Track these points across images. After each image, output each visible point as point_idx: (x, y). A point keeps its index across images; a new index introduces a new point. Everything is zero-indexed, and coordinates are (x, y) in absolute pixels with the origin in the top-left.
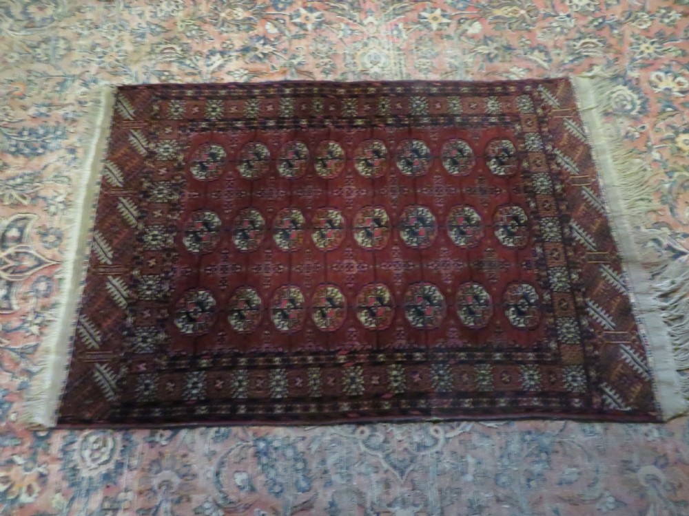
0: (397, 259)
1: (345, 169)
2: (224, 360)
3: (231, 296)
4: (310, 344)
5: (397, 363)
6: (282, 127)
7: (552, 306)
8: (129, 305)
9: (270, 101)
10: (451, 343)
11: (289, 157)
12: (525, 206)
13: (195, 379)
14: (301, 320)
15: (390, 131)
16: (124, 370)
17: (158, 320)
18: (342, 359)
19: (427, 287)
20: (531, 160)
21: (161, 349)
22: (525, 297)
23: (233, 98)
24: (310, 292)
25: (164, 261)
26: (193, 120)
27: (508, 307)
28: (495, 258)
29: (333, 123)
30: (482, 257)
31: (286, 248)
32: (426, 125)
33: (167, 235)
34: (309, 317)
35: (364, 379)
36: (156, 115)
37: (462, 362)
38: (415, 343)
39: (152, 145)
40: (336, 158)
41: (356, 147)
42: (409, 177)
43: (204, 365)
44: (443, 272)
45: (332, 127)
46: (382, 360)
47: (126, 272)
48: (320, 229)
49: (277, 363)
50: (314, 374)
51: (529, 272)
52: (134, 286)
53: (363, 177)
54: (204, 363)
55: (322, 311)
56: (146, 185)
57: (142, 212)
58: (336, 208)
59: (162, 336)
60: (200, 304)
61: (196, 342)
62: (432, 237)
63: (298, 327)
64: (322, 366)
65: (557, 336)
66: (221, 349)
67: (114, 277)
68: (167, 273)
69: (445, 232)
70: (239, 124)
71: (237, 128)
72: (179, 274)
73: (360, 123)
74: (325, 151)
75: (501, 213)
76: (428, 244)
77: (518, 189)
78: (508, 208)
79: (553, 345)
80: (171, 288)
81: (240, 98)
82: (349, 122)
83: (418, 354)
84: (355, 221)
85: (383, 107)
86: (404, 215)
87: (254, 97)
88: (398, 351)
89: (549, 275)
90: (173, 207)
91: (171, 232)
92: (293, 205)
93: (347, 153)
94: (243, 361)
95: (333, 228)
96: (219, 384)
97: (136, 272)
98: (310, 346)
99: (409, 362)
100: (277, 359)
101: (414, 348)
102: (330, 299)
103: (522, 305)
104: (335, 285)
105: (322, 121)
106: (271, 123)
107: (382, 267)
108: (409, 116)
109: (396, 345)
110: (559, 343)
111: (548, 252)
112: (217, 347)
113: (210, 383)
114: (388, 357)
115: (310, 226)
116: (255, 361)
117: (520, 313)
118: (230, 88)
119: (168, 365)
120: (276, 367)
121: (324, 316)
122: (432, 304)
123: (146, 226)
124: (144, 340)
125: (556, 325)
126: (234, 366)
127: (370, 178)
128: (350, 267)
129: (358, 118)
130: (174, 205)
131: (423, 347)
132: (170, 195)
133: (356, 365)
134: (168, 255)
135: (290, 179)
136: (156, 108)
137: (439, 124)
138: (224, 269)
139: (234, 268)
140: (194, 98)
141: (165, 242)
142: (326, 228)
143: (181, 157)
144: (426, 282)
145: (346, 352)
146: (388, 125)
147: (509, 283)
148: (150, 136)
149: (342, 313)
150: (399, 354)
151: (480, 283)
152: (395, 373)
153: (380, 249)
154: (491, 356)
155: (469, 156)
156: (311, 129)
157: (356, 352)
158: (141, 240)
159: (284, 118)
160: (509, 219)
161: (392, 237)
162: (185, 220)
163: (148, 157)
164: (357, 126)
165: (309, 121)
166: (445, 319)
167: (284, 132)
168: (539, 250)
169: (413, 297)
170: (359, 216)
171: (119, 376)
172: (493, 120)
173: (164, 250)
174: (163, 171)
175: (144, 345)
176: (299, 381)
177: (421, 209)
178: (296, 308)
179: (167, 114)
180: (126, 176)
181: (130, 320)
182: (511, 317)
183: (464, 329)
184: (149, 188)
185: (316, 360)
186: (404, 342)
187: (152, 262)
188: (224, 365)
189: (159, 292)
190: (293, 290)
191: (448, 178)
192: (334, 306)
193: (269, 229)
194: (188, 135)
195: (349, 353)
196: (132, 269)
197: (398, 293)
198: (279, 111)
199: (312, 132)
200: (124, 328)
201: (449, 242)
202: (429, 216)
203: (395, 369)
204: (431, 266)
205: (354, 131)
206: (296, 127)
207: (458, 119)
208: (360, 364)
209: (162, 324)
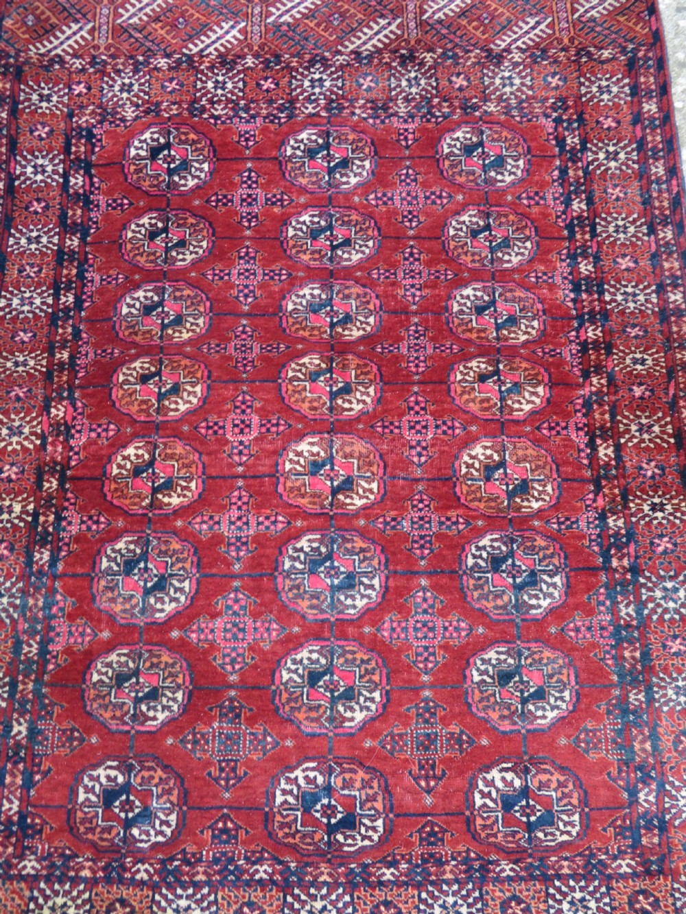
0: (253, 523)
1: (474, 419)
2: (79, 212)
3: (195, 215)
4: (91, 355)
5: (35, 515)
6: (576, 288)
7: (121, 881)
8: (190, 58)
9: (645, 263)
10: (61, 625)
11: (502, 307)
12: (384, 852)
13: (49, 168)
14: (138, 339)
15: (585, 523)
16: (78, 64)
17: (158, 104)
18: (58, 412)
19: (186, 584)
20: (521, 889)
21: (107, 114)
22: (147, 815)
23: (646, 189)
24: (195, 350)
25: (270, 102)
26: (581, 119)
27: (127, 769)
28: (247, 751)
29: (599, 392)
30: (251, 721)
31: (290, 307)
32: (614, 611)
33: (322, 102)
34: (144, 351)
35: (14, 451)
36: (589, 54)
37: (18, 645)
38: (70, 552)
39: (517, 57)
40: (502, 399)
41: (538, 441)
42: (460, 560)
43: (73, 181)
44: (218, 623)
45: (585, 391)
46: (46, 485)
47: (251, 49)
48: (330, 370)
49: (63, 299)
50: (33, 363)
51: (208, 835)
52: (223, 63)
53: (457, 457)
54: (77, 181)
55: (153, 375)
56: (429, 57)
57: (370, 57)
58: (378, 400)
59: (130, 113)
60: (185, 165)
61: (115, 164)
62: (304, 605)
63: (124, 333)
64: (48, 376)
65: (49, 880)
66: (97, 206)
67: (243, 31)
68: (247, 109)
69: (318, 637)
70: (578, 206)
71: (568, 203)
72: (243, 127)
73: (602, 452)
74: (521, 376)
75: (366, 784)
76: (287, 596)
77: (432, 838)
78: (379, 805)
79: (30, 865)
80: (217, 118)
81: (647, 202)
82: (602, 428)
83: (46, 556)
84: (347, 438)
85: (654, 508)
86: (359, 544)
87: (652, 230)
88: (59, 518)
89: (197, 886)
90: (381, 107)
91: (328, 108)
92: (385, 316)
93: (517, 422)
94: (74, 242)
95: (333, 396)
96: (37, 207)
97: (250, 61)
98: (88, 355)
99: (35, 536)
100: (71, 299)
101: (60, 549)
102: (176, 390)
103: (128, 805)
104: (204, 400)
105: (599, 370)
106: (585, 268)
107: (239, 492)
108: (635, 570)
109: (71, 514)
110: (32, 881)
111: (256, 895)
112: (102, 199)
113: (39, 193)
114: (50, 497)
115: (336, 349)
116: (71, 261)
117: (109, 796)
118: (668, 181)
119: (79, 127)
120: (56, 297)
121: (144, 379)
122: (147, 592)
123: (342, 67)
124: (127, 88)
125: (75, 881)
126: (66, 227)
127: (456, 471)
128: (244, 427)
129: (618, 448)
130: (385, 108)
131: (60, 567)
132: (406, 99)
133: (43, 437)
134: (281, 109)
135: (447, 309)
136: (606, 54)
137: (618, 646)
138: (249, 200)
139: (252, 216)
140: (637, 118)
141: (308, 99)
142: (331, 382)
143: (491, 107)
144: (199, 582)
145: (68, 418)
146: (603, 517)
147: (180, 779)
148: (537, 53)
149: (147, 412)
150: (51, 518)
151: (187, 708)
152: (17, 508)
153: (280, 489)
154: (22, 713)
155: (526, 716)
156: (574, 347)
157: (69, 436)
158: (312, 63)
159: (601, 293)
160: (349, 803)
161: (306, 516)
162: (354, 128)
163: (490, 51)
164: (592, 445)
165: (596, 342)
166: (111, 620)
167: (565, 295)
168: (263, 871)
169: (165, 553)
170: (360, 446)
171: (68, 58)
172: (647, 797)
173: (293, 101)
174: (460, 81)
175: (117, 88)
176: (25, 337)
177: (376, 582)
178: (164, 327)
179: (593, 73)
180: (448, 23)
181: (163, 63)
182: (101, 772)
183: (87, 659)
184: (422, 64)
185: (61, 364)
186: (74, 529)
187: (268, 84)
188: (70, 213)
189: (211, 101)
190: (201, 321)
191: (462, 657)
192: (161, 397)
193: (332, 274)
194: (547, 116)
195: (66, 423)
196: (256, 56)
197: (179, 523)
198: (618, 281)
199: (569, 352)
200: (148, 54)
201: (291, 644)
202: (357, 603)
203: (24, 511)
204: (235, 600)
205: (580, 439)
206: (580, 317)
207: (636, 698)
208: (43, 446)
209: (151, 110)
